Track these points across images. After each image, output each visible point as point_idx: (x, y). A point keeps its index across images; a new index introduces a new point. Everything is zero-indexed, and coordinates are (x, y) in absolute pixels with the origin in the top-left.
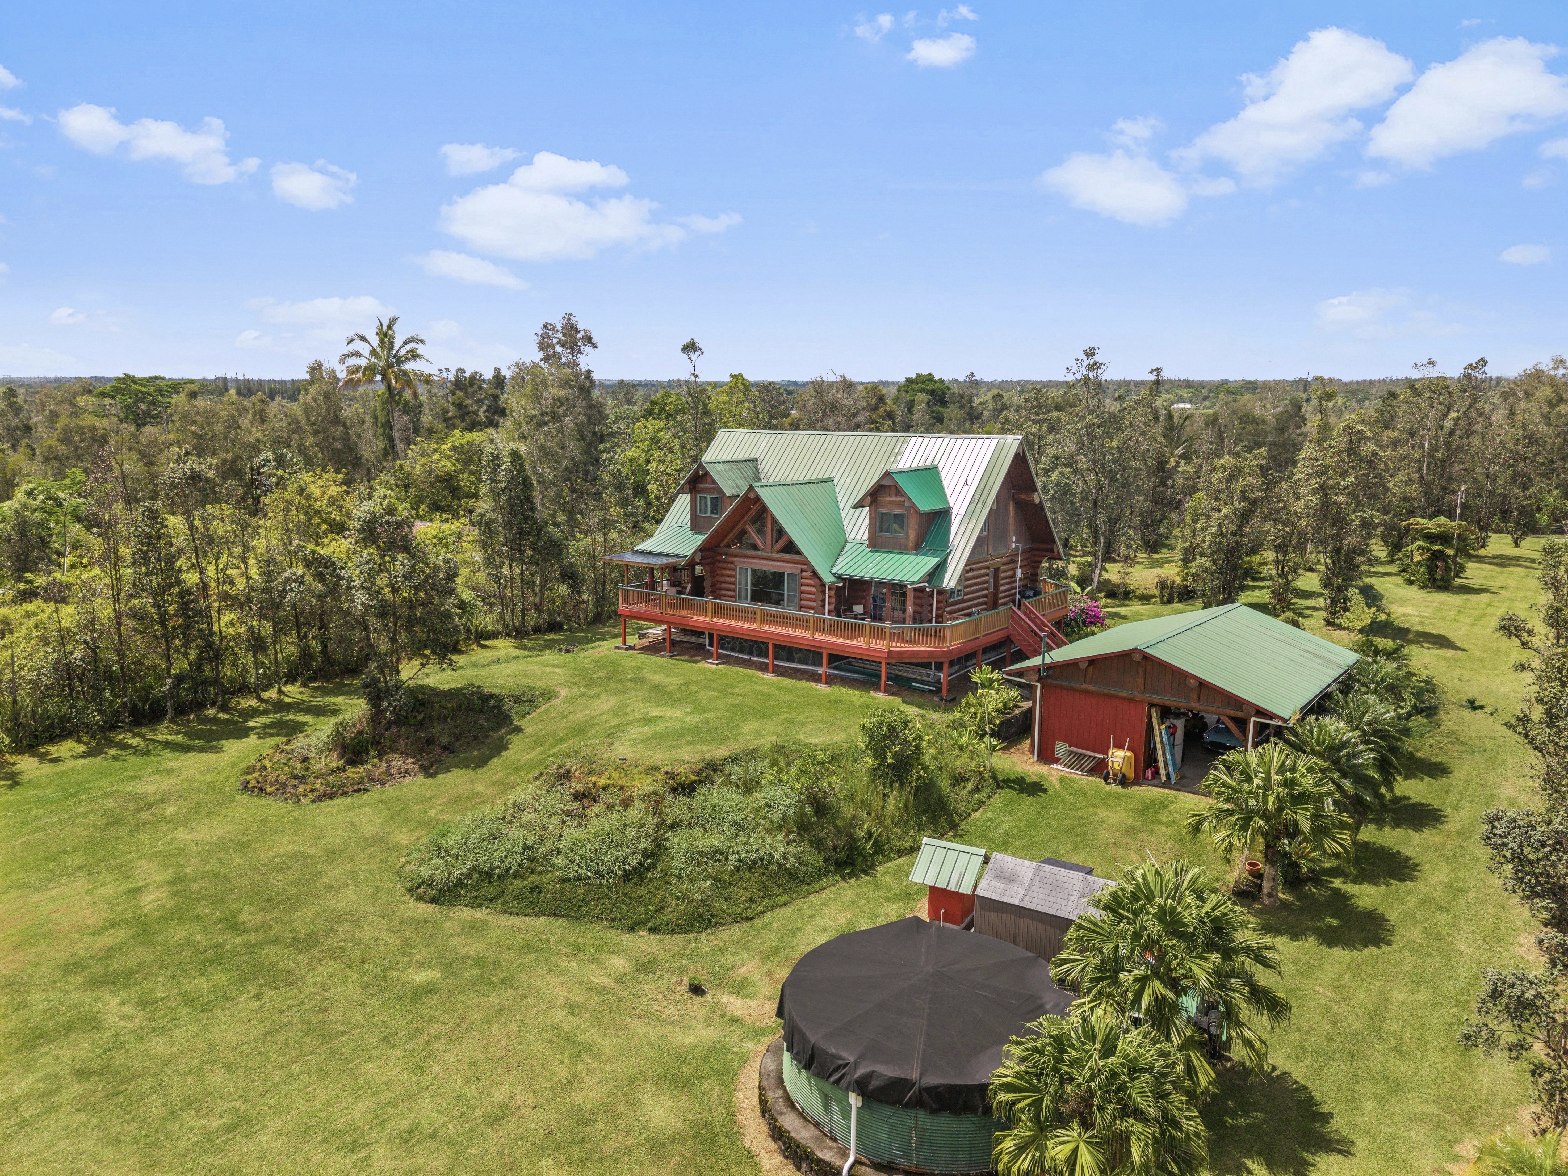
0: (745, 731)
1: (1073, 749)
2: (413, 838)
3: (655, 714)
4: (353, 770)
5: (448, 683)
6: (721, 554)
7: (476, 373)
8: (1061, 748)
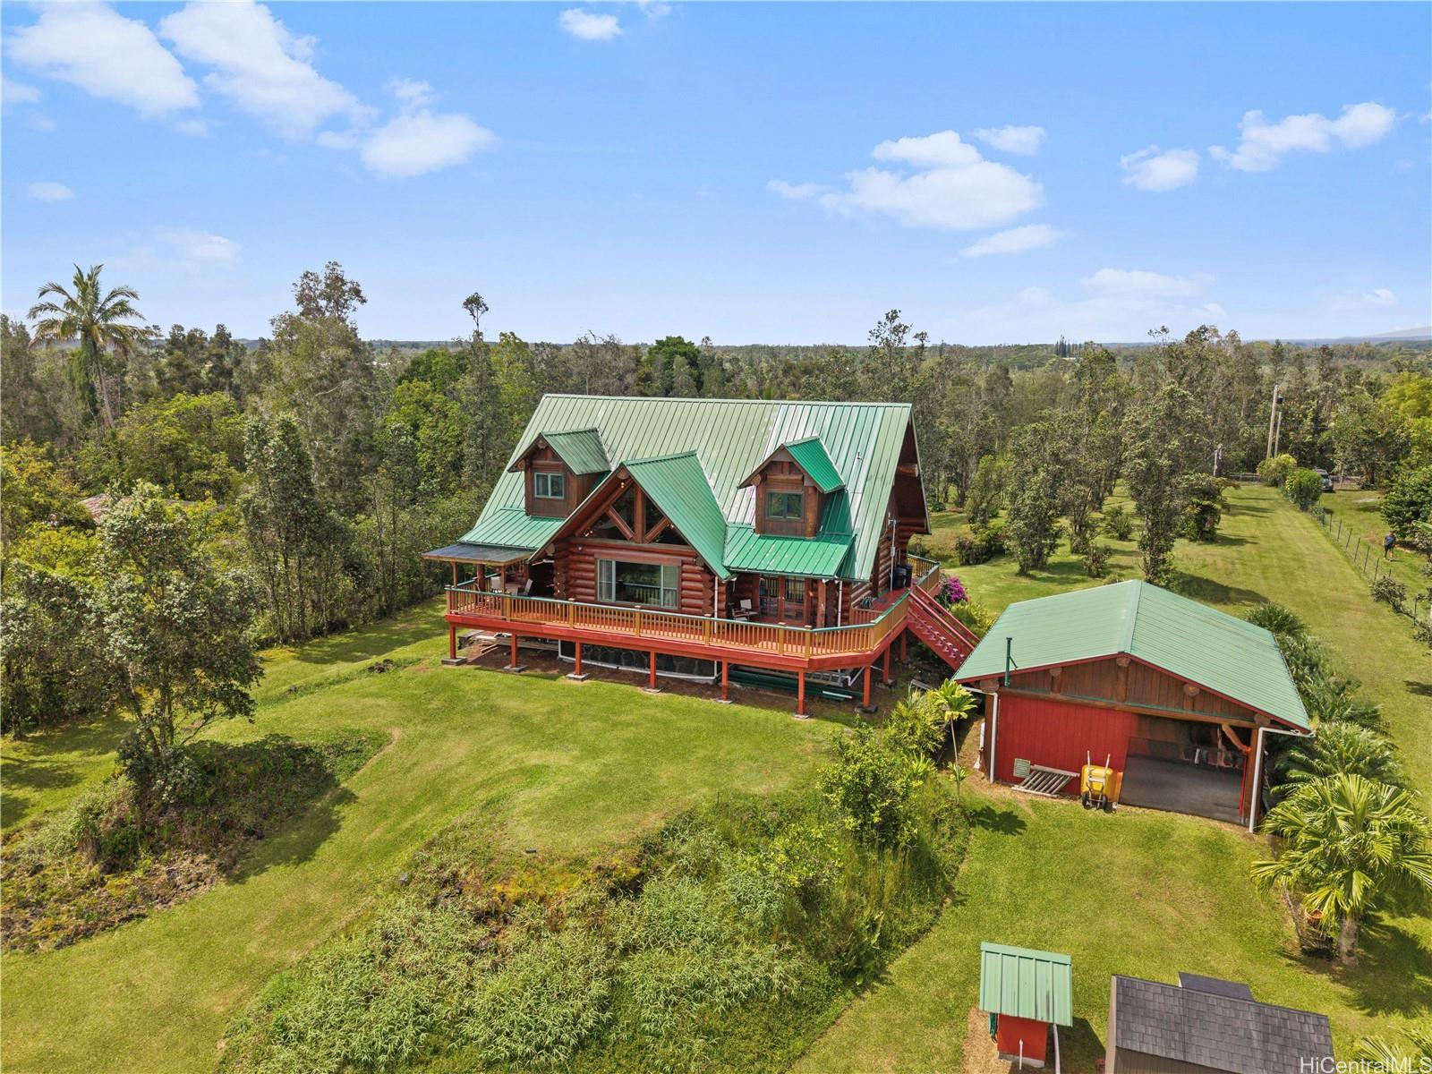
0: (664, 781)
1: (1036, 767)
2: (230, 1001)
3: (534, 761)
4: (117, 882)
5: (240, 735)
6: (576, 545)
7: (196, 330)
8: (1021, 767)
